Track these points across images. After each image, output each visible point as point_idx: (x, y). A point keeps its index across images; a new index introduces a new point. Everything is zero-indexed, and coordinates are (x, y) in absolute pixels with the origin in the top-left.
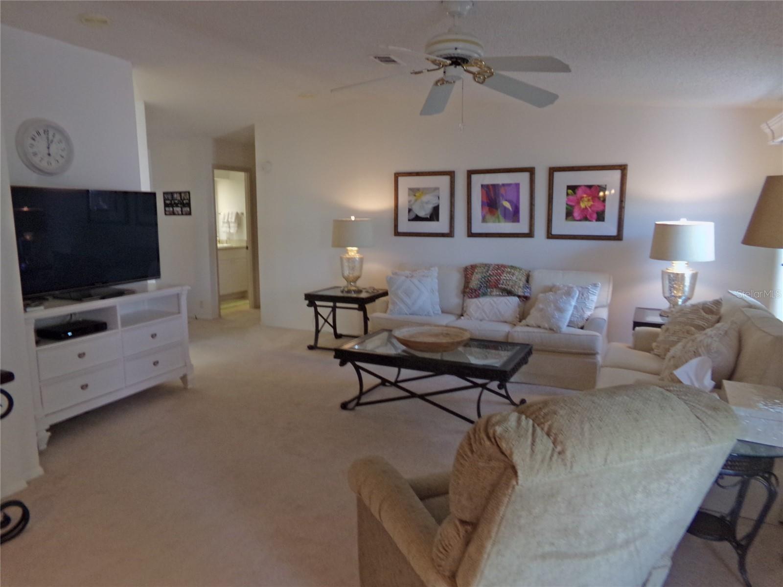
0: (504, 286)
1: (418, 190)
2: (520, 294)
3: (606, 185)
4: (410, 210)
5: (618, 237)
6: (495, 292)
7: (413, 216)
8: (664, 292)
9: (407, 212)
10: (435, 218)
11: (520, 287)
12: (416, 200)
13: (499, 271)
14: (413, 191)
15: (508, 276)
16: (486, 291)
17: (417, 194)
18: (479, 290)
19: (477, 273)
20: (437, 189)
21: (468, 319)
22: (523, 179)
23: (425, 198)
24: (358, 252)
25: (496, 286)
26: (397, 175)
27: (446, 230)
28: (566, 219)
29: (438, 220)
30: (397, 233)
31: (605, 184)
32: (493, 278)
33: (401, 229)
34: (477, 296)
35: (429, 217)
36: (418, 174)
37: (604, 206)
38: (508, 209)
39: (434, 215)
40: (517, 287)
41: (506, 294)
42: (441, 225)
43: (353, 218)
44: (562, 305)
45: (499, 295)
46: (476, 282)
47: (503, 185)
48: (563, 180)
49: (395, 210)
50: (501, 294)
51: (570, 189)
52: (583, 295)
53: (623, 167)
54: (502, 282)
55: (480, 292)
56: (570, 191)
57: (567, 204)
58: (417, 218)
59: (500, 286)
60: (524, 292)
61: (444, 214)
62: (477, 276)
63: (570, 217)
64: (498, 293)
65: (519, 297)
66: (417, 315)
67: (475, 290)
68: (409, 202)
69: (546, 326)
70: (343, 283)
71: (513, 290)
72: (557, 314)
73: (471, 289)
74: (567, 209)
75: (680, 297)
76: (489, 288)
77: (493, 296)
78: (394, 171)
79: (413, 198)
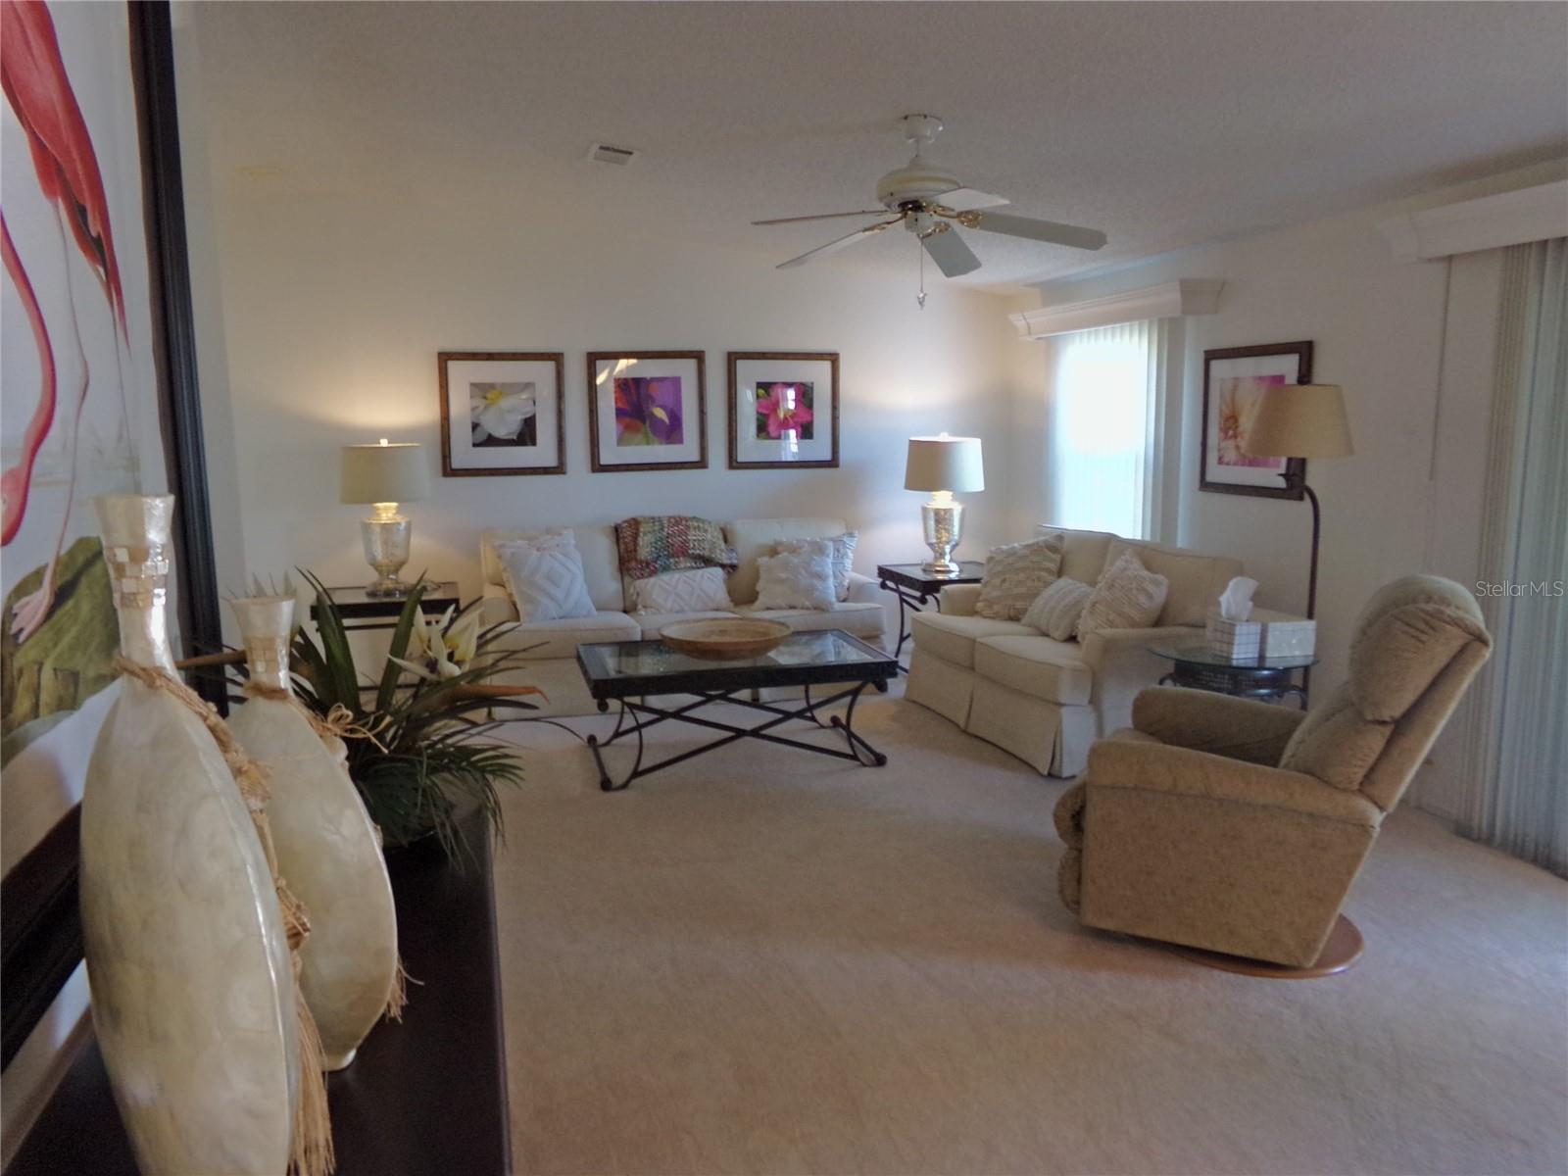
0: (698, 552)
1: (492, 386)
2: (726, 561)
3: (812, 383)
4: (475, 426)
5: (833, 463)
6: (684, 563)
7: (482, 437)
8: (927, 536)
9: (470, 429)
10: (528, 440)
11: (722, 551)
12: (487, 407)
13: (681, 527)
14: (481, 390)
15: (700, 535)
16: (668, 563)
17: (489, 396)
18: (655, 562)
19: (645, 534)
20: (528, 386)
21: (654, 614)
22: (686, 370)
23: (506, 403)
24: (399, 511)
25: (683, 551)
26: (445, 358)
27: (551, 461)
28: (758, 436)
29: (534, 443)
30: (449, 471)
31: (811, 381)
32: (677, 540)
33: (457, 463)
34: (653, 573)
35: (515, 438)
36: (490, 356)
37: (812, 415)
38: (662, 421)
39: (526, 435)
40: (718, 551)
41: (703, 565)
42: (542, 453)
43: (384, 443)
44: (819, 569)
45: (692, 568)
46: (648, 550)
47: (653, 380)
48: (750, 373)
49: (442, 426)
50: (694, 564)
51: (761, 388)
52: (838, 551)
53: (833, 358)
54: (692, 546)
55: (657, 566)
56: (761, 392)
57: (758, 413)
58: (491, 441)
59: (690, 552)
60: (730, 559)
61: (545, 431)
62: (645, 538)
63: (764, 434)
64: (689, 565)
65: (723, 566)
66: (572, 617)
67: (648, 564)
68: (474, 409)
69: (807, 603)
70: (370, 577)
71: (713, 556)
72: (818, 583)
73: (641, 562)
74: (758, 419)
75: (948, 543)
76: (673, 556)
77: (681, 569)
78: (437, 350)
79: (481, 403)
